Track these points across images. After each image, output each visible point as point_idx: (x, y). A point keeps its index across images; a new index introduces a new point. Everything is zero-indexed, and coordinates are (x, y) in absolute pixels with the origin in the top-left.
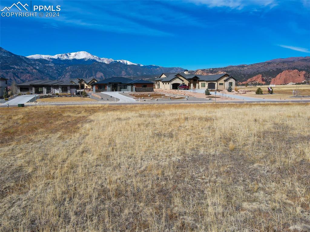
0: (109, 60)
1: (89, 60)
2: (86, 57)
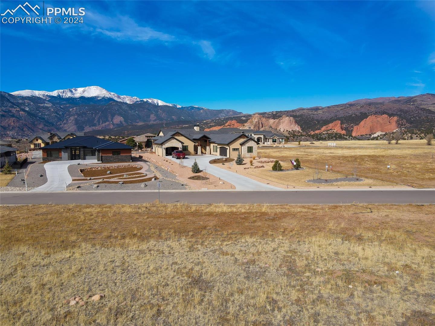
0: (132, 99)
2: (99, 94)
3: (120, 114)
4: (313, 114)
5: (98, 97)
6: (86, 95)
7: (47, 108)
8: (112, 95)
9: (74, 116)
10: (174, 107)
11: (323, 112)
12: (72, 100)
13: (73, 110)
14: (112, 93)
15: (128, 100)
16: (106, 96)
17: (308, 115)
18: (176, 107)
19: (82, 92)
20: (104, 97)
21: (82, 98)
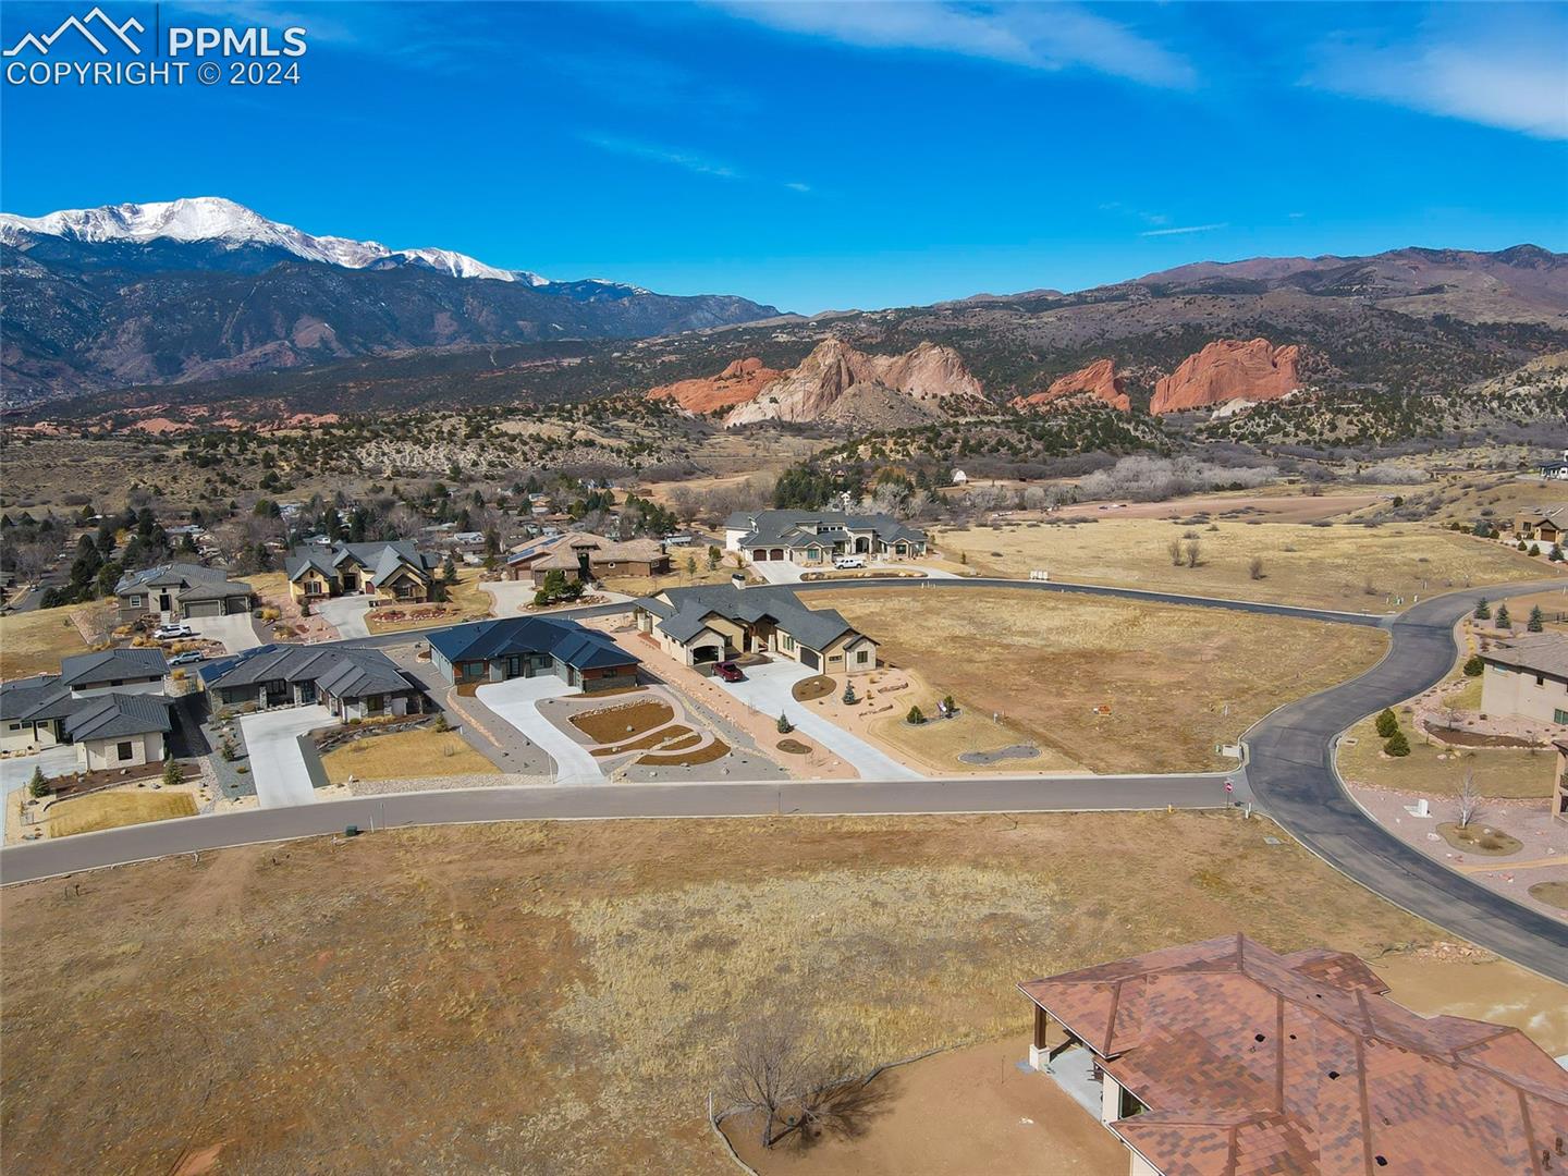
0: (359, 250)
1: (247, 244)
2: (229, 228)
3: (321, 313)
4: (1025, 326)
5: (227, 240)
6: (180, 231)
7: (28, 284)
8: (280, 233)
9: (140, 316)
10: (523, 285)
11: (1060, 319)
12: (121, 254)
13: (133, 292)
14: (282, 227)
15: (344, 253)
16: (256, 238)
17: (1008, 330)
18: (531, 284)
19: (159, 219)
20: (251, 240)
21: (162, 244)
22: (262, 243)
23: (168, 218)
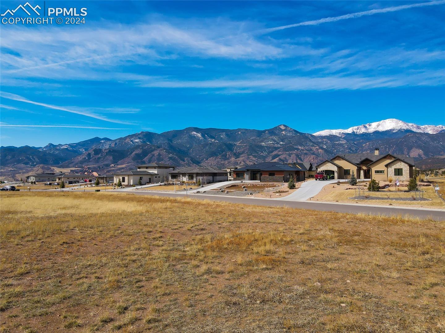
1: (399, 130)
2: (395, 126)
3: (418, 147)
5: (393, 130)
6: (381, 129)
7: (341, 145)
8: (411, 126)
9: (367, 151)
12: (365, 136)
14: (410, 124)
16: (402, 128)
19: (376, 126)
20: (401, 129)
21: (376, 133)
22: (404, 129)
23: (378, 126)
